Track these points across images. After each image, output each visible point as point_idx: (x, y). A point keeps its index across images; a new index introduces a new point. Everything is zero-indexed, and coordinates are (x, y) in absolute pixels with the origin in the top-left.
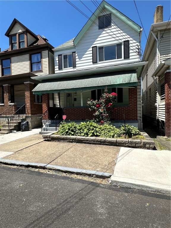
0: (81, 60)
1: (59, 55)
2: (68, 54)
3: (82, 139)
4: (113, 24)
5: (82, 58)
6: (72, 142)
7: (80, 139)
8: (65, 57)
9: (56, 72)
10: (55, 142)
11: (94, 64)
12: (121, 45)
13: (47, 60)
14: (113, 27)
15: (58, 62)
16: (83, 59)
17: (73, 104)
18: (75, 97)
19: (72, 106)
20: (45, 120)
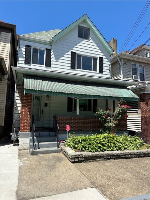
0: (58, 61)
1: (27, 46)
2: (39, 48)
3: (121, 154)
4: (90, 39)
5: (59, 59)
6: (109, 159)
7: (118, 154)
8: (36, 51)
9: (18, 65)
10: (90, 162)
11: (72, 69)
12: (97, 60)
13: (9, 46)
14: (91, 41)
15: (24, 53)
16: (60, 61)
17: (43, 110)
18: (46, 102)
19: (40, 113)
20: (24, 132)
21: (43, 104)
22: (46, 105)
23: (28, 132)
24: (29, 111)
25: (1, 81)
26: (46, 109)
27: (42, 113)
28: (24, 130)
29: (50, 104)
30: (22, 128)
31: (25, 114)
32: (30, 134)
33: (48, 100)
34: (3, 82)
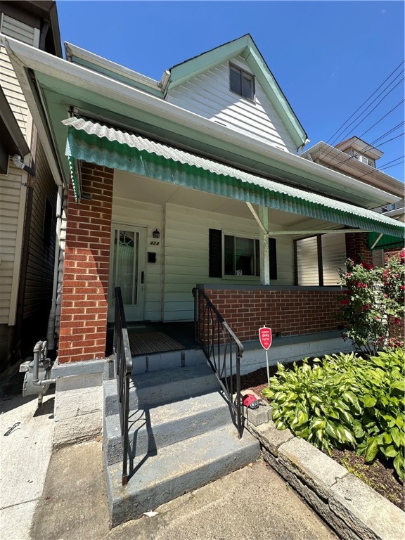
14: (257, 106)
17: (143, 273)
18: (152, 249)
19: (136, 281)
20: (78, 359)
21: (143, 257)
22: (152, 258)
23: (96, 361)
24: (99, 272)
25: (6, 173)
26: (152, 270)
27: (142, 282)
28: (79, 351)
29: (163, 255)
30: (67, 345)
31: (83, 284)
32: (106, 369)
33: (158, 244)
34: (9, 177)
